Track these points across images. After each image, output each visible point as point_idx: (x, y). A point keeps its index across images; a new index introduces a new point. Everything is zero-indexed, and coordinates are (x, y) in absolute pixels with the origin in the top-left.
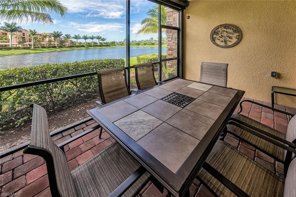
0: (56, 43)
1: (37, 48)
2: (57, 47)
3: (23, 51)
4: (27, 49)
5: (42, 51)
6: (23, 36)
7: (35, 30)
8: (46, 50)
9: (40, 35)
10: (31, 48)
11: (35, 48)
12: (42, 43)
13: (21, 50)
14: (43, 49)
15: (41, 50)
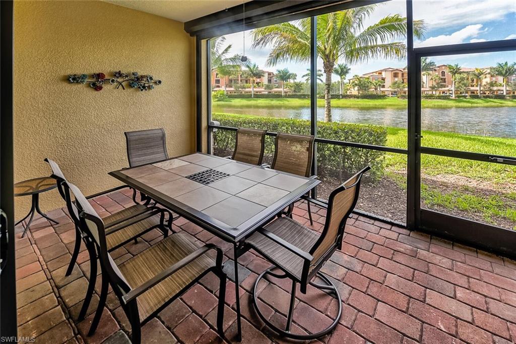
0: (504, 88)
1: (461, 98)
2: (508, 98)
3: (438, 102)
4: (443, 99)
5: (470, 105)
6: (442, 76)
7: (457, 66)
8: (481, 103)
9: (468, 73)
10: (451, 98)
11: (460, 97)
12: (472, 88)
13: (434, 100)
14: (473, 101)
15: (468, 102)
